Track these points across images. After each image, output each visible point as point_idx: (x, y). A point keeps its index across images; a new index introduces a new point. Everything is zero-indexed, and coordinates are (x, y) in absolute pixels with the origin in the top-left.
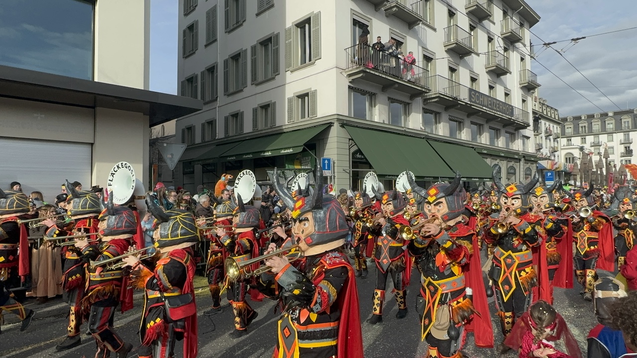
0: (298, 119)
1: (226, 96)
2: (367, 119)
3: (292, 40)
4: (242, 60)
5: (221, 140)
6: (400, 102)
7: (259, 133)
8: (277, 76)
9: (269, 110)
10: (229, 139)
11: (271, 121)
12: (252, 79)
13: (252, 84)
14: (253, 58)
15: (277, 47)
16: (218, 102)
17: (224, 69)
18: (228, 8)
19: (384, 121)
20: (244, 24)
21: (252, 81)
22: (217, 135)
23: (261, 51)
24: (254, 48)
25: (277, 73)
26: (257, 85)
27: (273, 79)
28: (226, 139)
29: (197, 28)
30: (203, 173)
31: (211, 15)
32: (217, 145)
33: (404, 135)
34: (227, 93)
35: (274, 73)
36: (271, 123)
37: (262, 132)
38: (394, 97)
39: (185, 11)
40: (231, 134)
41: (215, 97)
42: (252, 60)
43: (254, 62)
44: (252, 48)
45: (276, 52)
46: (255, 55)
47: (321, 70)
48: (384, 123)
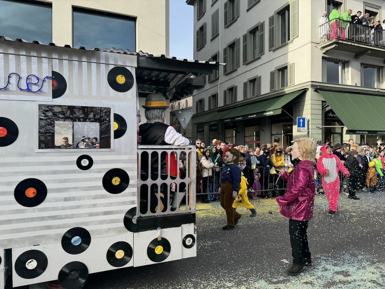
0: (279, 88)
1: (225, 76)
2: (340, 84)
3: (274, 25)
4: (236, 47)
5: (221, 108)
6: (373, 66)
7: (248, 101)
8: (262, 56)
9: (256, 83)
10: (227, 107)
11: (257, 91)
12: (244, 60)
13: (243, 64)
14: (244, 44)
15: (262, 33)
16: (220, 81)
17: (224, 55)
18: (227, 9)
19: (356, 84)
20: (238, 19)
21: (244, 62)
22: (219, 104)
23: (250, 38)
24: (245, 37)
25: (262, 54)
26: (247, 64)
27: (259, 58)
28: (224, 107)
29: (206, 28)
30: (209, 131)
31: (215, 16)
32: (219, 112)
33: (377, 95)
34: (226, 74)
35: (260, 53)
36: (257, 93)
37: (250, 100)
38: (367, 63)
39: (197, 17)
40: (228, 104)
41: (218, 77)
42: (244, 46)
43: (245, 47)
44: (244, 36)
45: (262, 37)
46: (246, 41)
47: (298, 47)
48: (356, 86)
